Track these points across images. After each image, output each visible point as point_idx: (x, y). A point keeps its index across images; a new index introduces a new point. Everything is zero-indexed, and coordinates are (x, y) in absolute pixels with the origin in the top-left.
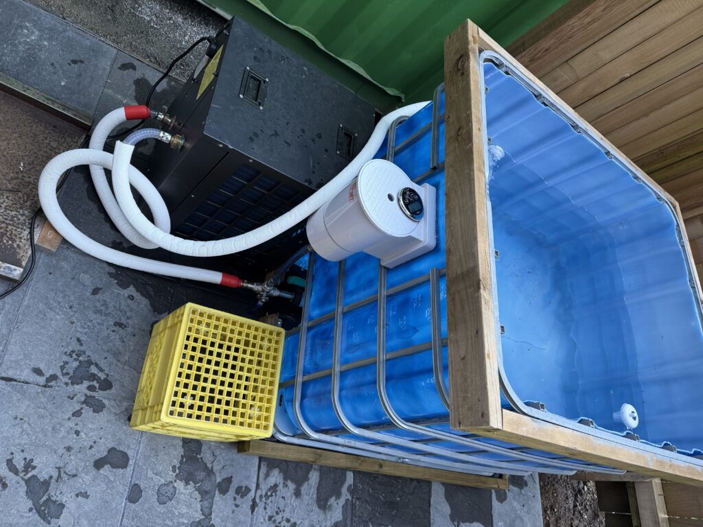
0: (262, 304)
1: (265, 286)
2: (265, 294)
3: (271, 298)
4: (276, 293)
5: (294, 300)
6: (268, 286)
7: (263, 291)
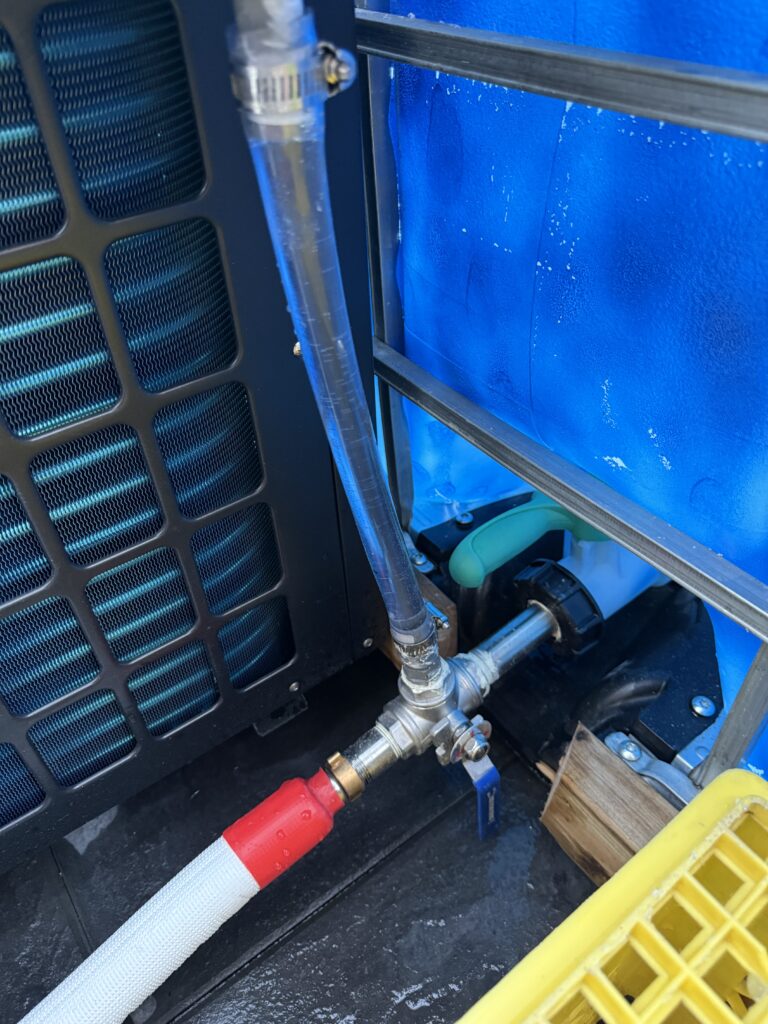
0: (486, 765)
1: (417, 689)
2: (451, 720)
3: (491, 706)
4: (483, 669)
5: (562, 621)
6: (422, 676)
7: (433, 715)
